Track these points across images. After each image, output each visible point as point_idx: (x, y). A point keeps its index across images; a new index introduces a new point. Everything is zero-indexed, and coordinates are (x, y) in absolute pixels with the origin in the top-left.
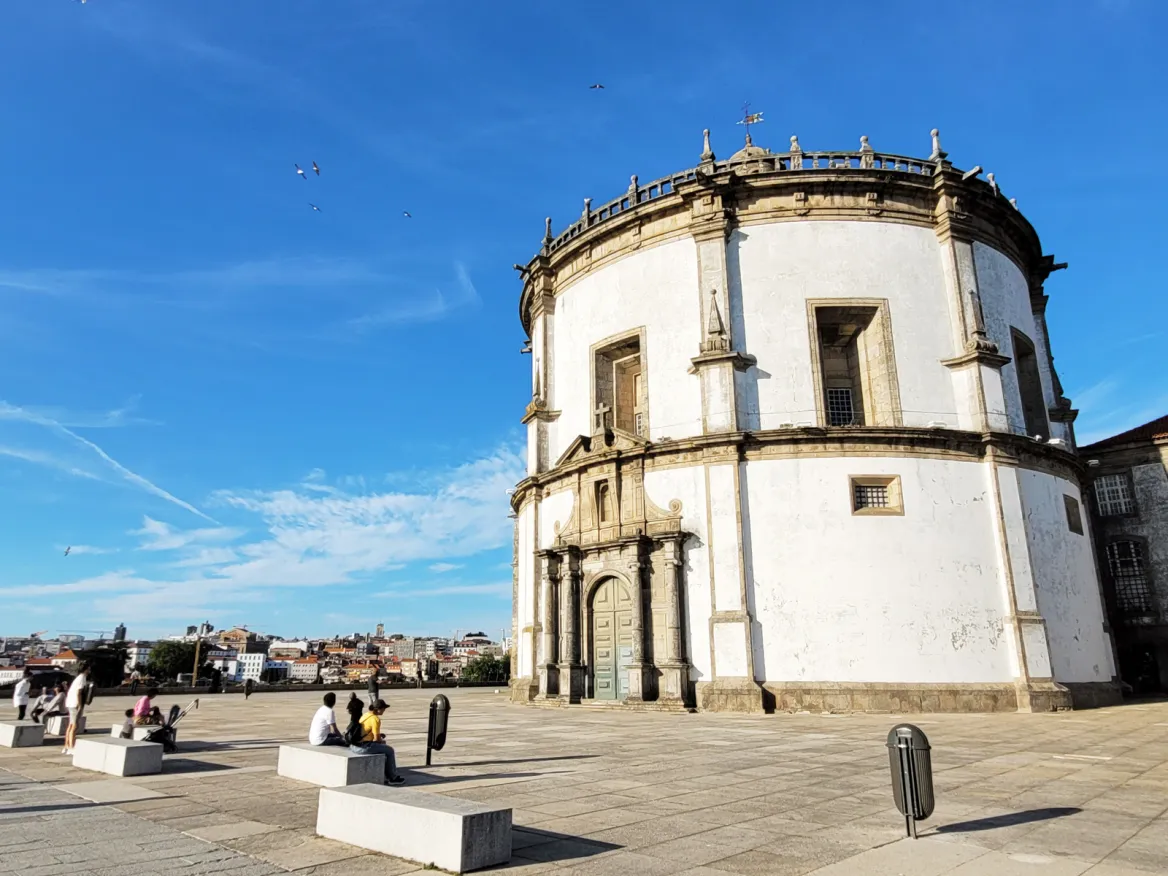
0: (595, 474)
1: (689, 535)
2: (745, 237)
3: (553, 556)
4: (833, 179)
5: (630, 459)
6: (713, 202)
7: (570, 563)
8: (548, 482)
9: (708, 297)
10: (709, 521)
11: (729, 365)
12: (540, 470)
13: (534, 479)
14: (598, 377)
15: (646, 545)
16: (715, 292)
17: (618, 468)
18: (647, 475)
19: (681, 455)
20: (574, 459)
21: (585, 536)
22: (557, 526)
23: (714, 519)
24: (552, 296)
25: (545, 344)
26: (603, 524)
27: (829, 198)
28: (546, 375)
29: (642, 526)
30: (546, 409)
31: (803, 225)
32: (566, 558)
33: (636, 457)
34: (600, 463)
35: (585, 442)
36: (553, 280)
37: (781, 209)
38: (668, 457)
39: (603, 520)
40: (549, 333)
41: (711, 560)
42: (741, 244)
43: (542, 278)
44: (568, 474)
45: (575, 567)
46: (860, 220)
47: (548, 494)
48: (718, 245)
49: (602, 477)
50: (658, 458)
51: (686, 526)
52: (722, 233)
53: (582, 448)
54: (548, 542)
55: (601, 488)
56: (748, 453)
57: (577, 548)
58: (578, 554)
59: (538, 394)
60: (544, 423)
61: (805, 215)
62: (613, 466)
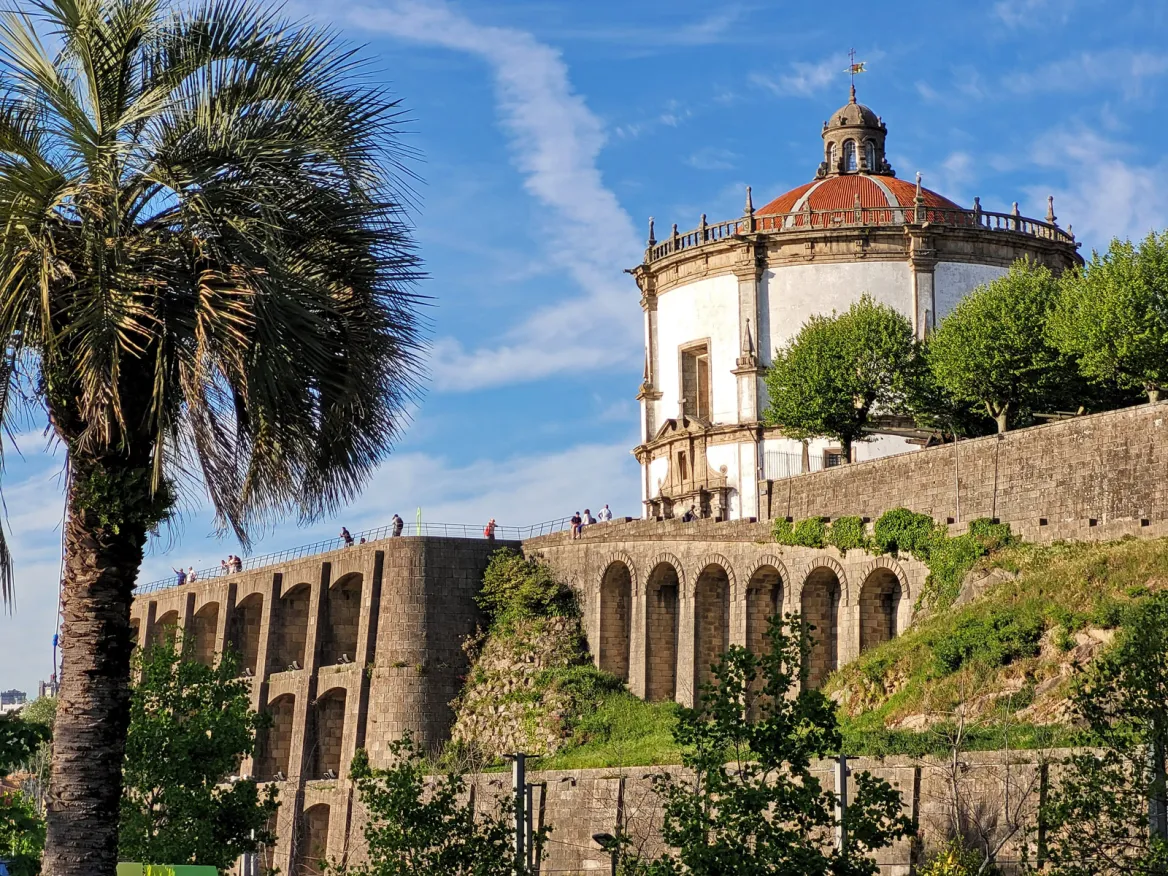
0: (678, 447)
1: (731, 489)
2: (773, 275)
3: (654, 504)
4: (828, 235)
5: (697, 438)
6: (748, 251)
7: (664, 509)
8: (654, 449)
9: (744, 324)
10: (740, 480)
11: (754, 375)
12: (648, 440)
13: (644, 447)
14: (684, 371)
15: (706, 496)
16: (748, 320)
17: (692, 443)
18: (709, 449)
19: (728, 435)
20: (666, 435)
21: (675, 489)
22: (659, 482)
23: (743, 478)
24: (654, 295)
25: (650, 337)
26: (684, 482)
27: (829, 244)
28: (651, 362)
29: (704, 483)
30: (652, 391)
31: (810, 267)
32: (662, 505)
33: (701, 436)
34: (680, 439)
35: (672, 423)
36: (655, 280)
37: (795, 255)
38: (720, 436)
39: (685, 478)
40: (653, 327)
41: (741, 504)
42: (770, 280)
43: (646, 279)
44: (664, 445)
45: (668, 511)
46: (849, 262)
47: (654, 458)
48: (750, 286)
49: (682, 449)
50: (714, 437)
51: (730, 483)
52: (753, 276)
53: (670, 428)
54: (654, 494)
55: (681, 456)
56: (765, 434)
57: (668, 499)
58: (669, 502)
59: (646, 377)
60: (651, 402)
61: (811, 260)
62: (688, 442)
